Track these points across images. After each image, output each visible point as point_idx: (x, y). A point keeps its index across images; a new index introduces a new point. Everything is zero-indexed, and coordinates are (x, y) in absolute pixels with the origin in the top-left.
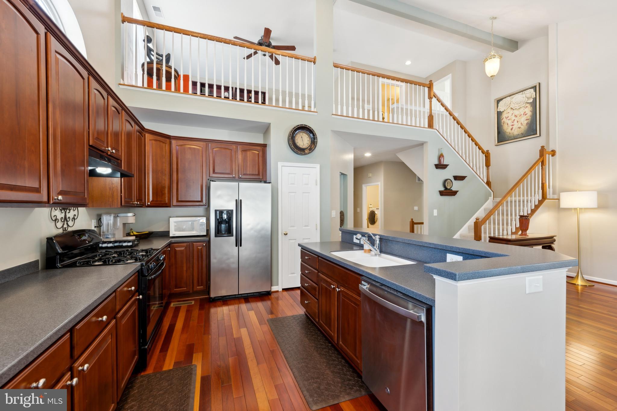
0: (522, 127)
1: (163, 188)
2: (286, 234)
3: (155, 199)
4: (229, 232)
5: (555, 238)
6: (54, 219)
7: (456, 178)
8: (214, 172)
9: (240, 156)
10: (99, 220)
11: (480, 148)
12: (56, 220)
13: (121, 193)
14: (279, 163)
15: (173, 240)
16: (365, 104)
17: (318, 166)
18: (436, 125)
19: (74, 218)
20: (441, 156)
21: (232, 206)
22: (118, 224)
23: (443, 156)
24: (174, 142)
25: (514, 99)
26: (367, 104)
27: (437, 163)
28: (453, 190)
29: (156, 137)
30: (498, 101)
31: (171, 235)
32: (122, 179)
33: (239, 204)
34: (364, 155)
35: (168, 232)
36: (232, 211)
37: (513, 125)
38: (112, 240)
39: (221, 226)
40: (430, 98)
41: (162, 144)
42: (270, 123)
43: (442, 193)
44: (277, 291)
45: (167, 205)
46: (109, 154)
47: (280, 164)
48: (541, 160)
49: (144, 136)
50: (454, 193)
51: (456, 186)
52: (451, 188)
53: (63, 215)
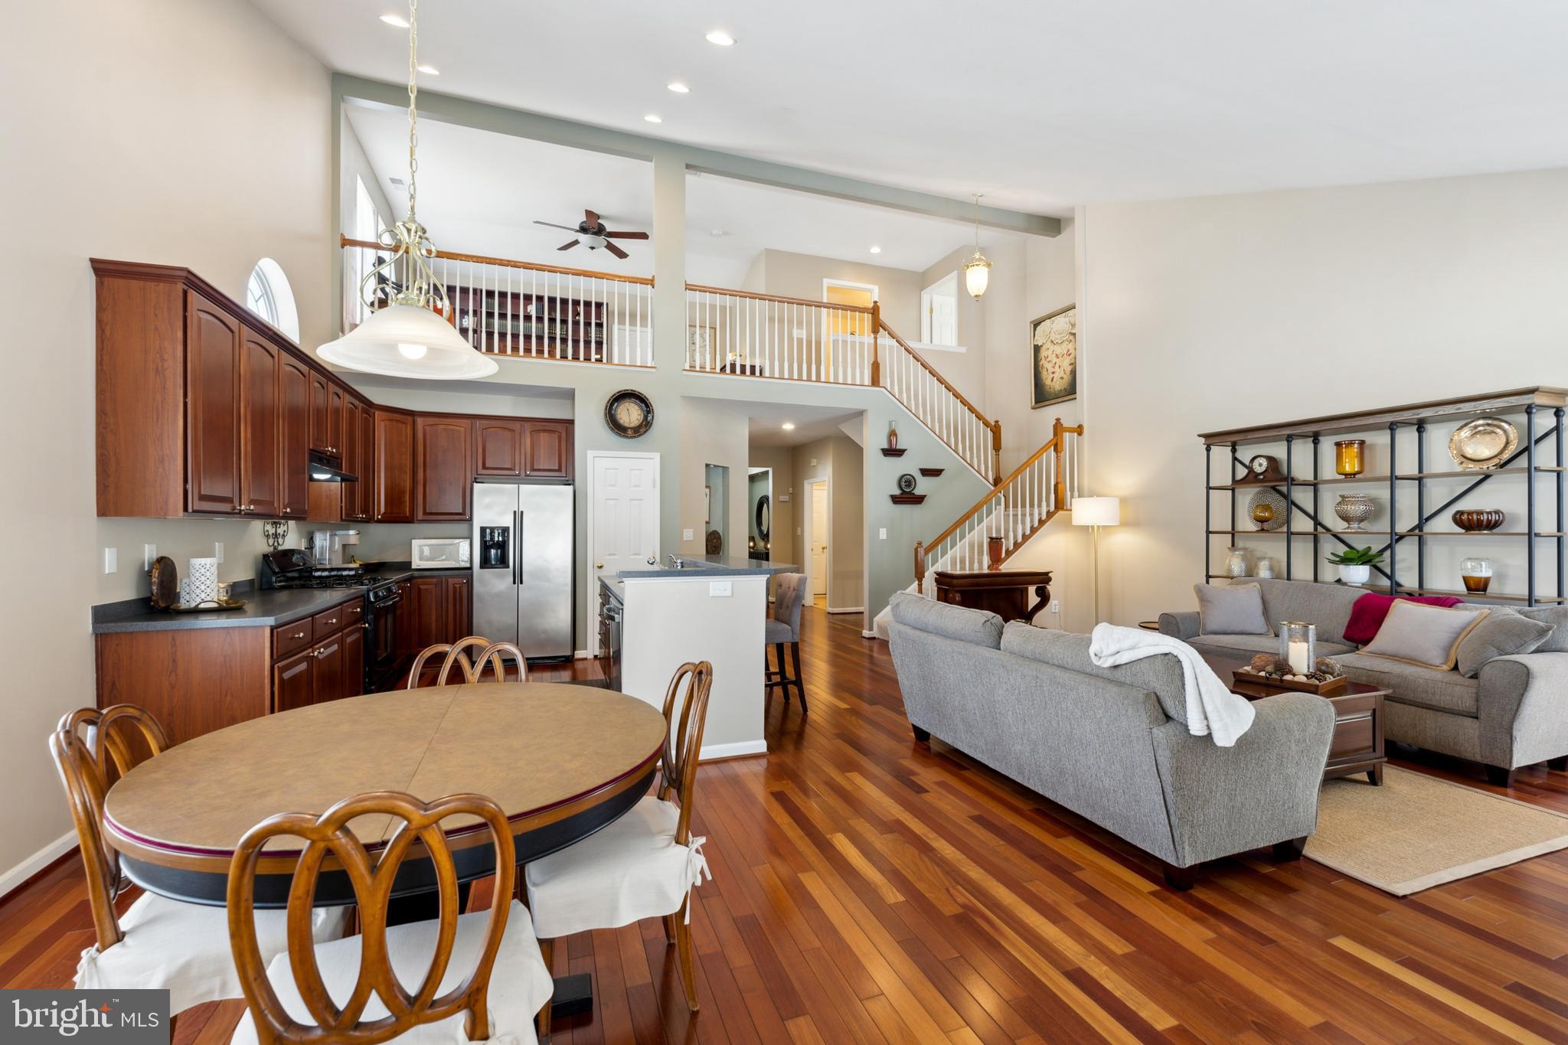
0: (1065, 376)
1: (402, 493)
2: (601, 567)
3: (389, 511)
4: (503, 562)
5: (1050, 575)
6: (266, 534)
7: (926, 472)
8: (484, 467)
9: (527, 441)
10: (311, 540)
11: (979, 417)
12: (268, 536)
13: (341, 502)
14: (589, 452)
15: (416, 574)
16: (793, 327)
17: (657, 456)
18: (885, 379)
19: (283, 535)
20: (893, 434)
21: (507, 521)
22: (337, 547)
23: (896, 435)
24: (420, 421)
25: (1055, 324)
26: (797, 329)
27: (886, 446)
28: (916, 494)
29: (390, 414)
30: (1036, 324)
31: (414, 567)
32: (343, 484)
33: (519, 517)
34: (781, 428)
35: (410, 563)
36: (508, 528)
37: (1053, 373)
38: (328, 567)
39: (490, 552)
40: (875, 331)
41: (400, 425)
42: (574, 389)
43: (895, 500)
44: (586, 659)
45: (409, 520)
46: (328, 454)
47: (590, 454)
48: (1054, 442)
49: (372, 415)
50: (919, 500)
51: (923, 486)
52: (913, 490)
53: (274, 532)
